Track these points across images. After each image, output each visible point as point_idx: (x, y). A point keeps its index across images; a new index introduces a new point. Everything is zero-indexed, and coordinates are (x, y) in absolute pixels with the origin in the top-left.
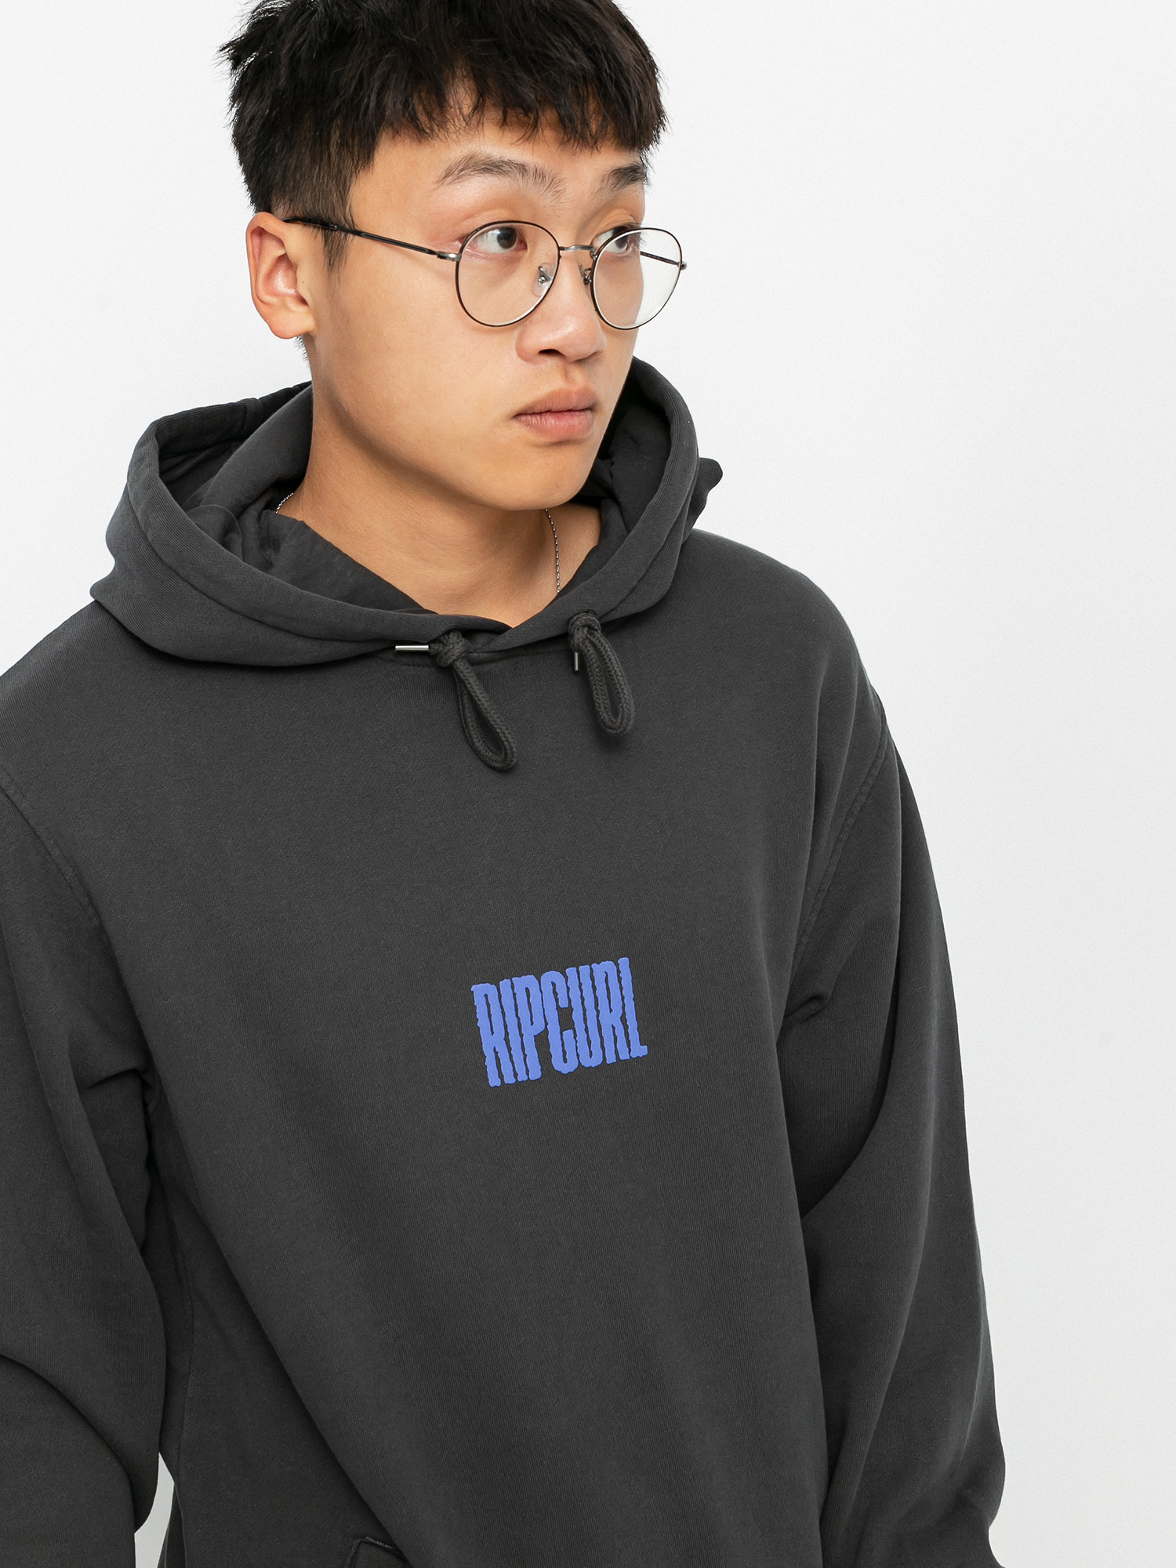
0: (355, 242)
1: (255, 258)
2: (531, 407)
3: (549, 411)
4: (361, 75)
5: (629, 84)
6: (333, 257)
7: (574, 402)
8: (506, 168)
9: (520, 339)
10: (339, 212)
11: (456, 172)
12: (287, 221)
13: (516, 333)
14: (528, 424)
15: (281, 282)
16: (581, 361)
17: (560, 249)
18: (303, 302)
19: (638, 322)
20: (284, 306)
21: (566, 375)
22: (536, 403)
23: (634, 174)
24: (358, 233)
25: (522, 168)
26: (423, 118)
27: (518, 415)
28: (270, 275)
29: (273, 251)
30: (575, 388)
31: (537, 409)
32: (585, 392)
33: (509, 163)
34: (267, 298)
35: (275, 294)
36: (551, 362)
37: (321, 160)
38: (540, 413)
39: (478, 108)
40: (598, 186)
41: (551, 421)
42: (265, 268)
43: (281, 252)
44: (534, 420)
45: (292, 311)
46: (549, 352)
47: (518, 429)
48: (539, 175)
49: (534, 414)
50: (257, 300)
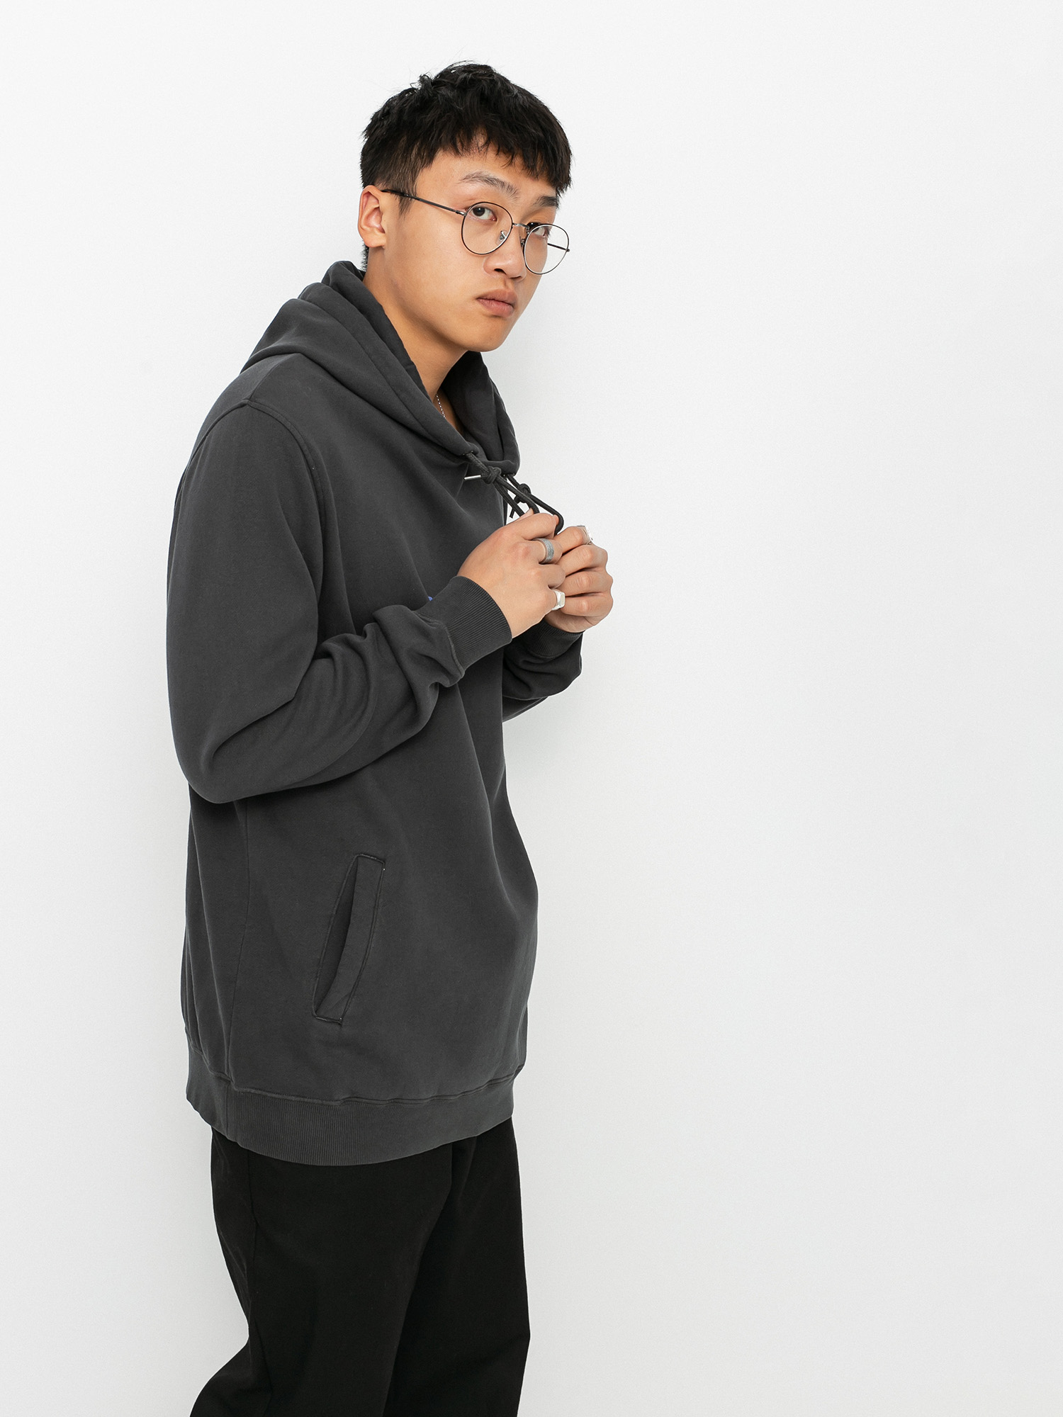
0: (415, 202)
1: (363, 207)
2: (486, 295)
3: (494, 299)
4: (434, 120)
5: (558, 149)
6: (403, 208)
7: (506, 298)
8: (495, 182)
9: (486, 262)
10: (410, 186)
11: (470, 178)
12: (383, 191)
13: (485, 259)
14: (483, 304)
15: (374, 221)
16: (514, 279)
17: (513, 224)
18: (383, 231)
19: (543, 272)
20: (372, 231)
21: (505, 284)
22: (489, 293)
23: (552, 202)
24: (418, 199)
25: (503, 184)
26: (459, 144)
27: (479, 298)
28: (368, 217)
29: (372, 204)
30: (508, 291)
31: (488, 297)
32: (512, 295)
33: (497, 180)
34: (365, 227)
35: (369, 226)
36: (498, 275)
37: (406, 161)
38: (490, 300)
39: (487, 143)
40: (535, 201)
41: (494, 305)
42: (366, 213)
43: (377, 206)
44: (486, 302)
45: (376, 235)
46: (498, 270)
47: (478, 306)
48: (510, 188)
49: (486, 299)
50: (360, 227)
